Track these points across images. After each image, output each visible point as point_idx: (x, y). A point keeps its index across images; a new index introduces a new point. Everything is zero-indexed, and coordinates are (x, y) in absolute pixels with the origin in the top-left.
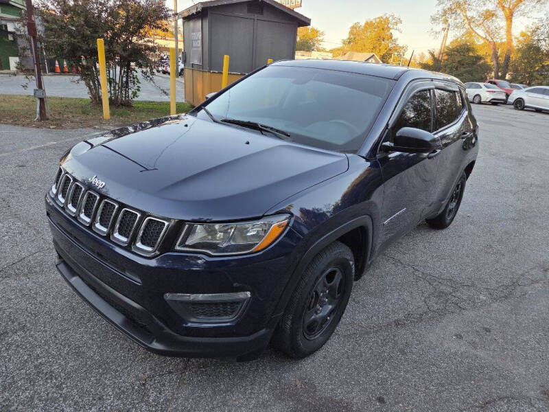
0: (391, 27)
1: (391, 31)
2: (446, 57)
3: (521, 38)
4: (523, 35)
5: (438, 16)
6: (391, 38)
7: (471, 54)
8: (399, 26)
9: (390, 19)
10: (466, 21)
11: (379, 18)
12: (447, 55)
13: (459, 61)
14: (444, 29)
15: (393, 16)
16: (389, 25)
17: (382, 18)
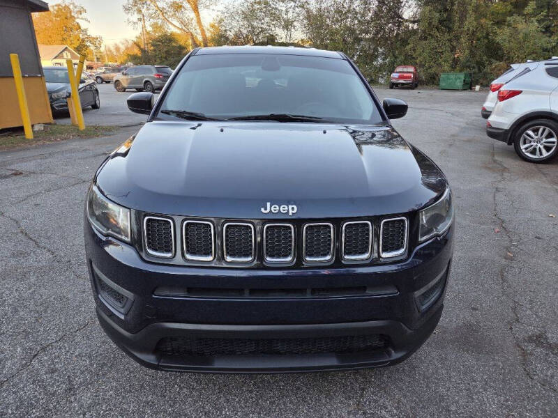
0: (76, 16)
1: (77, 20)
2: (152, 48)
3: (212, 30)
4: (212, 26)
5: (130, 6)
6: (80, 28)
7: (174, 44)
8: (84, 15)
9: (71, 7)
10: (159, 12)
11: (56, 5)
12: (153, 45)
13: (166, 52)
14: (140, 20)
15: (73, 4)
16: (73, 14)
17: (60, 5)
